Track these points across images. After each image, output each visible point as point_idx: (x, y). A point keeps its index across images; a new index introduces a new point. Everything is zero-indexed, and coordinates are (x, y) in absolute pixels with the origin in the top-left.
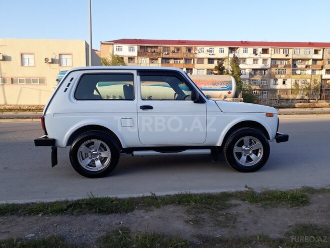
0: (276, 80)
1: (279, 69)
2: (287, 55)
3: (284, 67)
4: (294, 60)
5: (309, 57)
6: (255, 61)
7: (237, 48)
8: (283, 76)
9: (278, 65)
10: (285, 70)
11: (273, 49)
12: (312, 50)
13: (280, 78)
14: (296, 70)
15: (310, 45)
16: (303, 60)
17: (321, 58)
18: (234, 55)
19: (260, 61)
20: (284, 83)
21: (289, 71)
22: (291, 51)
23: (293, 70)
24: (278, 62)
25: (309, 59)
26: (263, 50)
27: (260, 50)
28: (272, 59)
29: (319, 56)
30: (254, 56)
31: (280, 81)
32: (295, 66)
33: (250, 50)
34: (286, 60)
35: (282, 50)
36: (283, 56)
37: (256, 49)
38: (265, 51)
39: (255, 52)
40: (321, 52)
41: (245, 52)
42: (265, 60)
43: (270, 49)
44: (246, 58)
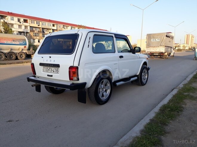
0: (34, 40)
1: (35, 33)
2: (39, 25)
3: (38, 32)
4: (43, 29)
5: (50, 28)
6: (20, 26)
7: (6, 16)
8: (38, 38)
9: (34, 31)
10: (39, 34)
11: (30, 21)
12: (52, 24)
13: (37, 38)
14: (44, 34)
15: (50, 21)
16: (48, 29)
17: (56, 29)
18: (4, 21)
19: (23, 27)
20: (39, 42)
21: (41, 35)
22: (41, 23)
23: (43, 34)
24: (34, 29)
25: (50, 29)
26: (24, 20)
27: (22, 20)
28: (30, 27)
29: (55, 28)
30: (19, 23)
31: (36, 41)
32: (43, 32)
33: (16, 19)
34: (38, 28)
35: (35, 22)
36: (36, 25)
37: (19, 19)
38: (25, 21)
39: (19, 20)
40: (56, 26)
41: (12, 19)
42: (26, 27)
43: (28, 20)
44: (13, 24)
